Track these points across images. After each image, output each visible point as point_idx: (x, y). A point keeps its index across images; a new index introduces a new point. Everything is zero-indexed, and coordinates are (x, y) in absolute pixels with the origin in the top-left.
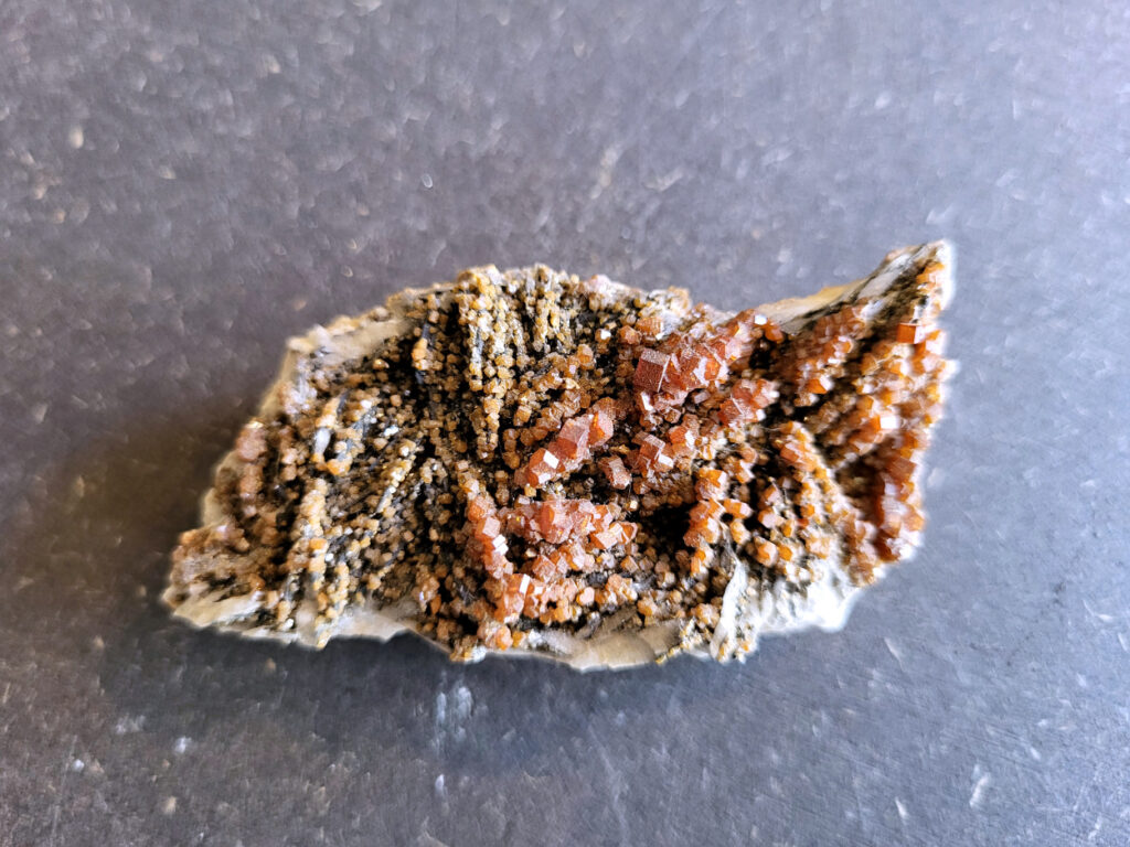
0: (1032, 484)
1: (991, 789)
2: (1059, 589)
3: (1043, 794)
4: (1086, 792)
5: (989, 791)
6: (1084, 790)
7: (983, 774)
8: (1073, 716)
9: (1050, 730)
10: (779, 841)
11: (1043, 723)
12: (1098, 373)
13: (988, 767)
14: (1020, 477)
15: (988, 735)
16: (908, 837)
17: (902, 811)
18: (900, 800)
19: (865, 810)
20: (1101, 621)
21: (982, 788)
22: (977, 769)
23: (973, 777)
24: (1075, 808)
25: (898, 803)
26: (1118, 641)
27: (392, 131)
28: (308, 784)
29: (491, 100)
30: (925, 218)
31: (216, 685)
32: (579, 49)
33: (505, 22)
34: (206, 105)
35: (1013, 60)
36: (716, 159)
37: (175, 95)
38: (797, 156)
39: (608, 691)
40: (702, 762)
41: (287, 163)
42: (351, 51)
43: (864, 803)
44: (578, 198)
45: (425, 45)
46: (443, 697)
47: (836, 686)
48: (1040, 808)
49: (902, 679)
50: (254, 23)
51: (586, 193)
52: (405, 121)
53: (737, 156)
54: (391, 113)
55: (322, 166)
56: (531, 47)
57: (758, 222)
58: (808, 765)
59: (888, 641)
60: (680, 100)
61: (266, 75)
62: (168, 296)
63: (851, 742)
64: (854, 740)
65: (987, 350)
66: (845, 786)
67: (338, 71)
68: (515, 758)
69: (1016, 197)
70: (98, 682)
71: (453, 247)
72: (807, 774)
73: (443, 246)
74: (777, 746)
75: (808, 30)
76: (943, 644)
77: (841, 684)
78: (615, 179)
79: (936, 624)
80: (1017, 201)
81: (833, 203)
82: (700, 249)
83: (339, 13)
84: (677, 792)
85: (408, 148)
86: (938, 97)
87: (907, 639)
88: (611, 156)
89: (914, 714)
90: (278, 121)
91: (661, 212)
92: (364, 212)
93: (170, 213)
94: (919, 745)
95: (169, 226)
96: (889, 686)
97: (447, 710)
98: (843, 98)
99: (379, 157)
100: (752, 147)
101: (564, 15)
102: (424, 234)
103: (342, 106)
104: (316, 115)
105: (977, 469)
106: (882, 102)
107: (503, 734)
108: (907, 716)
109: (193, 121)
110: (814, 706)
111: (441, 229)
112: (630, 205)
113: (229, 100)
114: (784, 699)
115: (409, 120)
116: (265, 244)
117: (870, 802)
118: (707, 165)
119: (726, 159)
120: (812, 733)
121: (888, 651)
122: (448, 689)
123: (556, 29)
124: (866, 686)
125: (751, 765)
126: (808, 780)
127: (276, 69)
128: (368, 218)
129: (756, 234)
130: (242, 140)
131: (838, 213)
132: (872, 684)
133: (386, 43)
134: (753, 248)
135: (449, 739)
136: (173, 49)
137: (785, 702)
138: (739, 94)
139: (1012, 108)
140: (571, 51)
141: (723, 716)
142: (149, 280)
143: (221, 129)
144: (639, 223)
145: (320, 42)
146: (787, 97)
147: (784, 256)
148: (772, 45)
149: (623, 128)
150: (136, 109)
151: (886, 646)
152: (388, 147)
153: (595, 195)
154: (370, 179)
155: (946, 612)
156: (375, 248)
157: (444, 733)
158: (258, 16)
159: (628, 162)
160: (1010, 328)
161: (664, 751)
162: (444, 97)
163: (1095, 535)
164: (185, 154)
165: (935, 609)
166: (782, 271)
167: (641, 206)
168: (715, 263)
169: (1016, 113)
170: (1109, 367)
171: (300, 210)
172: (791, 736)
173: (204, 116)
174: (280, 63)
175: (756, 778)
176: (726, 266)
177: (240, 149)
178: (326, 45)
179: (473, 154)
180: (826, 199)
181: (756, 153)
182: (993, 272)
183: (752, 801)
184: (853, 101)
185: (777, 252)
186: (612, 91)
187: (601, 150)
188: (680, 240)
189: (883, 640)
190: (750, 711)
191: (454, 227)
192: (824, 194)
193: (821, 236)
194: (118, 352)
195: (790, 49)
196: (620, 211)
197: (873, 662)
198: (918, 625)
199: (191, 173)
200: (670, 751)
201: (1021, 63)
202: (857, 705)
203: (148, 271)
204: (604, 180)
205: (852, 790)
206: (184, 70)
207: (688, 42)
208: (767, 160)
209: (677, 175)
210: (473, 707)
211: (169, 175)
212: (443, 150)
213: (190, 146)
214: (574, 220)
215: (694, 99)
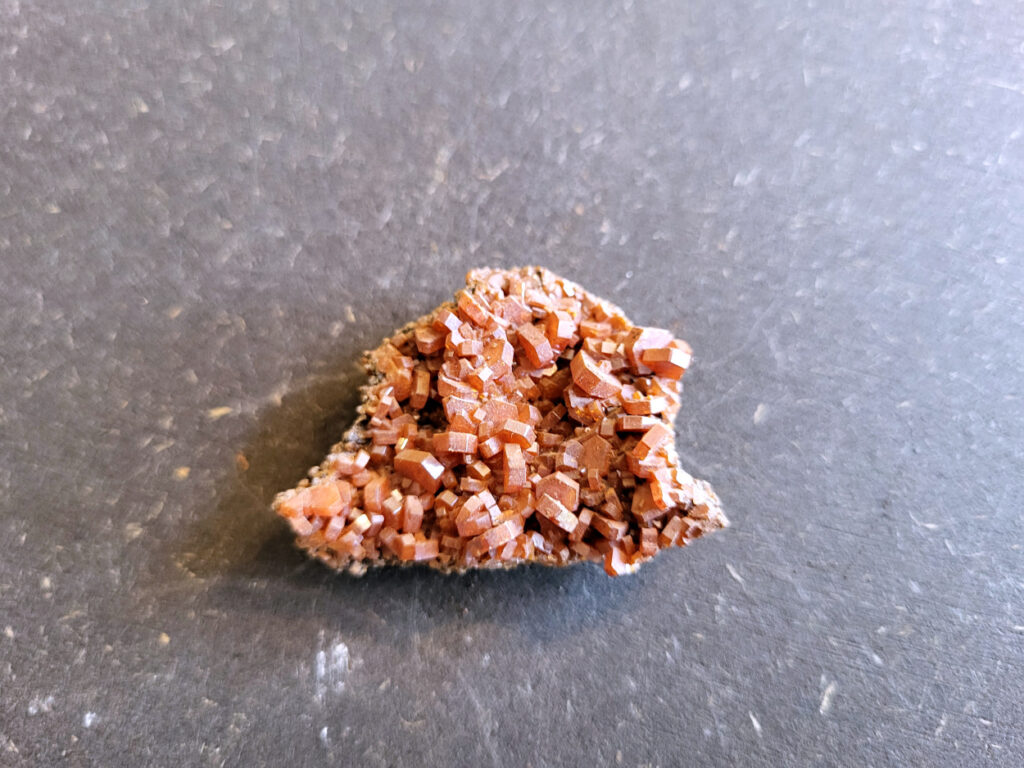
0: (852, 410)
1: (839, 696)
2: (885, 504)
3: (889, 697)
4: (929, 692)
5: (836, 699)
6: (927, 690)
7: (830, 683)
8: (909, 620)
9: (889, 636)
10: (644, 762)
11: (882, 630)
12: (903, 304)
13: (834, 676)
14: (840, 405)
15: (831, 646)
16: (764, 748)
17: (757, 725)
18: (754, 715)
19: (721, 726)
20: (928, 529)
21: (830, 696)
22: (823, 679)
23: (821, 687)
24: (920, 707)
25: (752, 717)
26: (945, 547)
27: (249, 153)
28: (203, 746)
29: (335, 117)
30: (733, 179)
31: (116, 662)
32: (410, 65)
33: (344, 48)
34: (85, 147)
35: (802, 35)
36: (540, 148)
37: (57, 140)
38: (611, 138)
39: (473, 636)
40: (564, 695)
41: (158, 190)
42: (209, 87)
43: (720, 720)
44: (417, 194)
45: (275, 76)
46: (322, 655)
47: (685, 613)
48: (887, 710)
49: (747, 601)
50: (125, 72)
51: (422, 190)
52: (260, 143)
53: (557, 144)
54: (247, 139)
55: (188, 190)
56: (368, 67)
57: (579, 200)
58: (665, 689)
59: (729, 567)
60: (503, 100)
61: (136, 115)
62: (58, 316)
63: (702, 664)
64: (705, 662)
65: (799, 293)
66: (699, 705)
67: (200, 105)
68: (392, 706)
69: (814, 154)
70: (10, 669)
71: (308, 250)
72: (663, 698)
73: (299, 248)
74: (633, 674)
75: (614, 27)
76: (781, 564)
77: (689, 611)
78: (448, 175)
79: (774, 548)
80: (816, 157)
81: (648, 175)
82: (528, 229)
83: (197, 55)
84: (544, 725)
85: (264, 166)
86: (735, 74)
87: (748, 563)
88: (444, 155)
89: (760, 633)
90: (149, 154)
91: (492, 199)
92: (228, 226)
93: (57, 244)
94: (768, 661)
95: (56, 254)
96: (734, 608)
97: (326, 666)
98: (649, 83)
99: (239, 176)
100: (570, 134)
101: (395, 38)
102: (282, 240)
103: (204, 136)
104: (182, 146)
105: (799, 402)
106: (685, 83)
107: (379, 684)
108: (754, 635)
109: (73, 161)
110: (666, 634)
111: (296, 234)
112: (464, 196)
113: (105, 139)
114: (637, 629)
115: (264, 142)
116: (141, 263)
117: (727, 719)
118: (532, 154)
119: (547, 147)
120: (665, 659)
121: (732, 577)
122: (327, 646)
123: (389, 49)
124: (713, 611)
125: (611, 693)
126: (665, 703)
127: (144, 109)
128: (232, 231)
129: (579, 211)
130: (118, 174)
131: (651, 185)
132: (718, 608)
133: (240, 77)
134: (576, 222)
135: (329, 693)
136: (53, 101)
137: (638, 632)
138: (556, 89)
139: (803, 75)
140: (403, 68)
141: (582, 650)
142: (41, 303)
143: (99, 166)
144: (474, 211)
145: (183, 82)
146: (599, 88)
147: (606, 227)
148: (582, 44)
149: (453, 131)
150: (24, 155)
151: (728, 571)
152: (246, 168)
153: (432, 191)
154: (232, 197)
155: (781, 535)
156: (238, 257)
157: (325, 688)
158: (127, 65)
159: (459, 159)
160: (819, 271)
161: (529, 687)
162: (293, 119)
163: (914, 451)
164: (68, 191)
165: (771, 533)
166: (605, 241)
167: (473, 196)
168: (543, 241)
169: (808, 79)
170: (912, 297)
171: (171, 230)
172: (647, 663)
173: (83, 156)
174: (146, 102)
175: (617, 705)
176: (553, 241)
177: (116, 182)
178: (188, 83)
179: (321, 166)
180: (642, 174)
181: (573, 139)
182: (798, 222)
183: (614, 727)
184: (659, 85)
185: (600, 224)
186: (442, 98)
187: (435, 150)
188: (511, 222)
189: (725, 567)
190: (606, 644)
191: (309, 232)
192: (639, 168)
193: (639, 206)
194: (15, 371)
195: (599, 46)
196: (455, 202)
197: (717, 588)
198: (757, 550)
199: (73, 207)
200: (534, 687)
201: (808, 37)
202: (705, 628)
203: (40, 296)
204: (439, 176)
205: (708, 709)
206: (64, 118)
207: (506, 49)
208: (584, 144)
209: (505, 165)
210: (350, 662)
211: (55, 210)
212: (294, 166)
213: (72, 183)
214: (414, 215)
215: (515, 98)
